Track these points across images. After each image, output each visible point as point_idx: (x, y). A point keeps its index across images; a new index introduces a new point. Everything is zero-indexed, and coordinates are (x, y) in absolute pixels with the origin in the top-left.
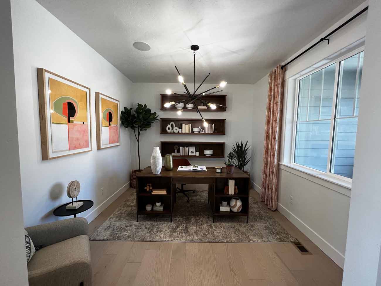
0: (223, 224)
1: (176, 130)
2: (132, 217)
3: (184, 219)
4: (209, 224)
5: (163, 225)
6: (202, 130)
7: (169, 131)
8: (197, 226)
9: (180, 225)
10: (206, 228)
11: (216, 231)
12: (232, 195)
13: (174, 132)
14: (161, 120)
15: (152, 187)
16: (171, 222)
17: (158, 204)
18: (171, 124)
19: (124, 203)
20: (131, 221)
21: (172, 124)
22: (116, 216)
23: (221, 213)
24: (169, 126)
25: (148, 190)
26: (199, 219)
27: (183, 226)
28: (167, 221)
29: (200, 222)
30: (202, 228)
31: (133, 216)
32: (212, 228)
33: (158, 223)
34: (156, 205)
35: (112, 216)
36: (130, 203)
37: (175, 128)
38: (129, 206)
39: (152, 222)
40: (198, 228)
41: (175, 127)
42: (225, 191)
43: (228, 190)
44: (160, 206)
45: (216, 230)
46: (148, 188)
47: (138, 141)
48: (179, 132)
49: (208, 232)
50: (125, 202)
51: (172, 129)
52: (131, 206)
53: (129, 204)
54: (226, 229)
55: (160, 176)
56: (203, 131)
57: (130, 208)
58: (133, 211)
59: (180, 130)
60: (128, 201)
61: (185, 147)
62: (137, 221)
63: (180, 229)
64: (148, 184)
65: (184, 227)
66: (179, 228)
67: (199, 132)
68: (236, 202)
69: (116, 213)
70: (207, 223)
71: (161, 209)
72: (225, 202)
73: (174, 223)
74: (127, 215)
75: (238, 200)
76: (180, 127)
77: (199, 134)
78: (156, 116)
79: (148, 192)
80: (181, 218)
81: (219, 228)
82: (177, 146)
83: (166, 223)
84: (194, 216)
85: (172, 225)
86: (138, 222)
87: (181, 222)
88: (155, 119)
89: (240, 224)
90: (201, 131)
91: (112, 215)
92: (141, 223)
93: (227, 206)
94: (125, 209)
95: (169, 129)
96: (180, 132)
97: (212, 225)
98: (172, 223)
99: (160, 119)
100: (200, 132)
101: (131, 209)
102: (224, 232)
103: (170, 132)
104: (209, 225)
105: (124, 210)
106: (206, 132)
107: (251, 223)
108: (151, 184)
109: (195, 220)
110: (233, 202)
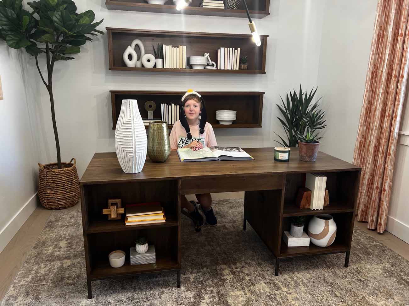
0: (298, 275)
1: (149, 61)
2: (71, 287)
3: (207, 276)
4: (269, 281)
5: (160, 297)
6: (211, 62)
7: (131, 64)
8: (243, 289)
9: (203, 291)
10: (267, 289)
11: (291, 296)
12: (317, 210)
13: (143, 66)
14: (108, 33)
15: (122, 207)
16: (179, 286)
17: (142, 248)
18: (134, 44)
19: (35, 252)
20: (71, 300)
21: (137, 45)
22: (23, 290)
23: (290, 252)
24: (130, 50)
25: (113, 216)
26: (241, 271)
27: (212, 292)
28: (166, 285)
29: (247, 277)
30: (258, 291)
31: (73, 284)
32: (278, 288)
33: (146, 294)
34: (135, 250)
35: (11, 291)
36: (51, 248)
37: (145, 57)
38: (51, 258)
39: (129, 295)
40: (248, 295)
41: (146, 53)
42: (303, 202)
43: (309, 200)
44: (147, 252)
45: (290, 294)
46: (113, 212)
47: (49, 88)
48: (155, 66)
49: (274, 300)
50: (35, 248)
51: (139, 58)
52: (58, 258)
53: (50, 252)
54: (310, 287)
55: (142, 177)
56: (213, 65)
57: (58, 264)
58: (66, 269)
59: (159, 61)
60: (44, 243)
61: (173, 105)
62: (90, 297)
63: (208, 301)
64: (111, 201)
65: (215, 294)
66: (204, 298)
67: (205, 66)
68: (327, 225)
69: (20, 281)
70: (263, 277)
71: (151, 258)
72: (301, 226)
73: (188, 289)
74: (54, 282)
75: (330, 221)
76: (159, 54)
77: (205, 72)
78: (94, 22)
79: (114, 221)
80: (198, 273)
81: (295, 287)
82: (152, 103)
83: (166, 290)
84: (225, 264)
85: (183, 295)
86: (93, 300)
87: (201, 283)
88: (92, 28)
89: (333, 270)
90: (208, 65)
91: (11, 288)
92: (100, 299)
93: (302, 236)
94: (43, 267)
95: (130, 57)
96: (160, 66)
97: (277, 282)
98: (182, 288)
99: (104, 30)
100: (208, 67)
101: (62, 266)
102: (309, 296)
103: (133, 66)
104: (270, 283)
105: (42, 271)
106: (222, 68)
107: (353, 267)
108: (118, 201)
109: (233, 272)
110: (319, 226)
